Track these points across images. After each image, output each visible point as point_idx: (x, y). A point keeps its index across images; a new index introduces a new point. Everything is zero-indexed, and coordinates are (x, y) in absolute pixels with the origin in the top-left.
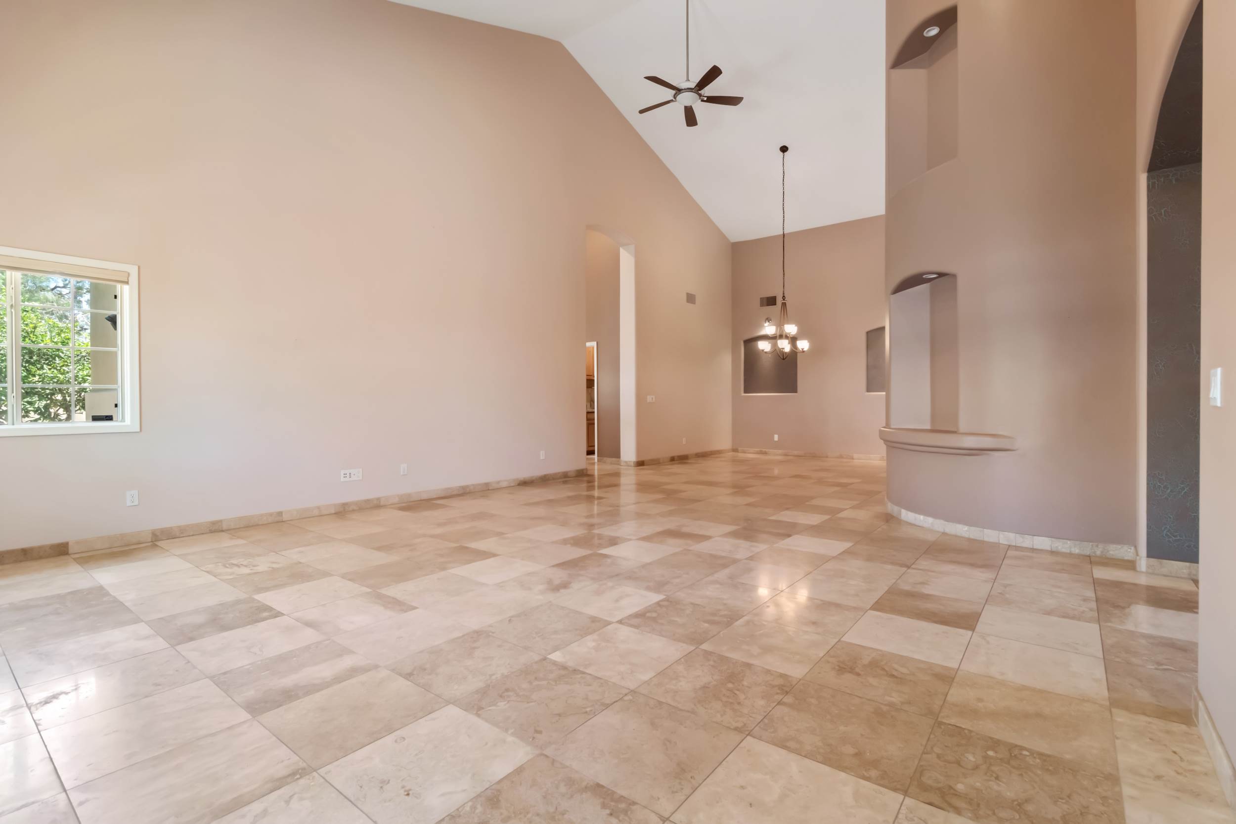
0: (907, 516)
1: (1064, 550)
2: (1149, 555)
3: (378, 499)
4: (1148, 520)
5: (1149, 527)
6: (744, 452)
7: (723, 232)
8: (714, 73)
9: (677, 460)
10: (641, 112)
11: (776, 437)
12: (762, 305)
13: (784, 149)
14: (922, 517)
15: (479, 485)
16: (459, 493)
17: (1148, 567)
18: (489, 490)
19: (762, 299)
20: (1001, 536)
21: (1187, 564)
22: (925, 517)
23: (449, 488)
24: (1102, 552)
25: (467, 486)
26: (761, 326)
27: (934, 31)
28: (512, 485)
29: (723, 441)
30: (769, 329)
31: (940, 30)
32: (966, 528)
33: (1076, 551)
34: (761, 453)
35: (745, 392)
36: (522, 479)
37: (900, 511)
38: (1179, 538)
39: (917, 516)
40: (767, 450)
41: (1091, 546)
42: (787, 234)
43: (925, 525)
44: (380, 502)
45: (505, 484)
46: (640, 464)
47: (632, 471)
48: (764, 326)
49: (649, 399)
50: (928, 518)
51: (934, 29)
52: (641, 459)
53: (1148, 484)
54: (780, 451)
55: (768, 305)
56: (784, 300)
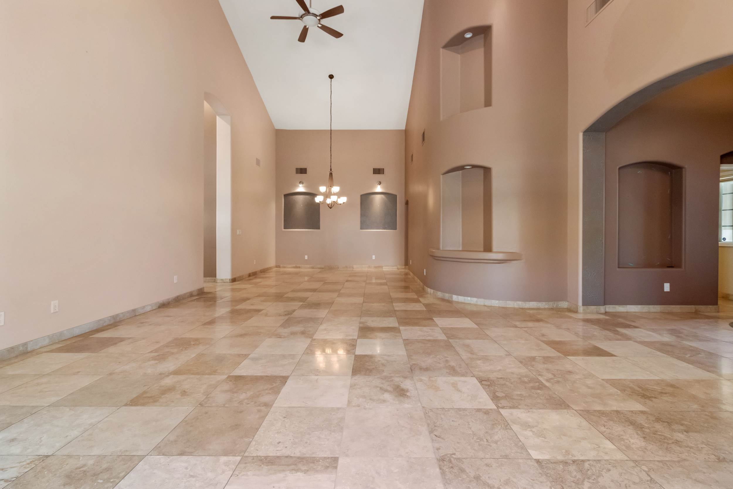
0: (455, 298)
1: (542, 307)
2: (583, 305)
3: (25, 344)
4: (583, 289)
5: (583, 292)
6: (284, 267)
7: (273, 121)
8: (338, 10)
9: (252, 276)
10: (273, 18)
11: (306, 257)
12: (297, 173)
13: (331, 77)
14: (469, 298)
15: (128, 312)
16: (111, 323)
17: (583, 310)
18: (135, 316)
19: (297, 169)
20: (515, 304)
21: (596, 307)
22: (472, 298)
23: (100, 320)
24: (556, 306)
25: (117, 315)
26: (296, 186)
27: (468, 35)
28: (154, 308)
29: (271, 262)
30: (323, 189)
31: (473, 35)
32: (497, 302)
33: (547, 307)
34: (296, 267)
35: (284, 229)
36: (162, 302)
37: (452, 296)
38: (593, 296)
39: (466, 298)
40: (300, 266)
41: (552, 304)
42: (333, 130)
43: (472, 302)
44: (27, 348)
45: (148, 309)
46: (234, 280)
47: (229, 286)
48: (299, 186)
49: (238, 232)
50: (473, 298)
51: (470, 34)
52: (234, 277)
53: (583, 273)
54: (308, 266)
55: (301, 173)
56: (331, 171)
